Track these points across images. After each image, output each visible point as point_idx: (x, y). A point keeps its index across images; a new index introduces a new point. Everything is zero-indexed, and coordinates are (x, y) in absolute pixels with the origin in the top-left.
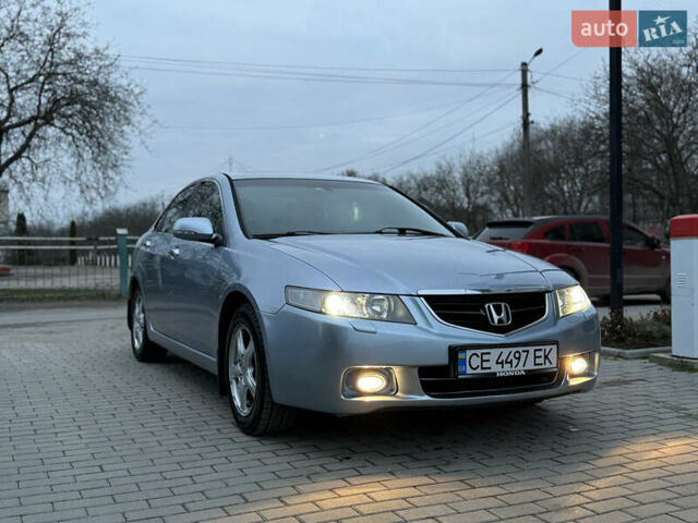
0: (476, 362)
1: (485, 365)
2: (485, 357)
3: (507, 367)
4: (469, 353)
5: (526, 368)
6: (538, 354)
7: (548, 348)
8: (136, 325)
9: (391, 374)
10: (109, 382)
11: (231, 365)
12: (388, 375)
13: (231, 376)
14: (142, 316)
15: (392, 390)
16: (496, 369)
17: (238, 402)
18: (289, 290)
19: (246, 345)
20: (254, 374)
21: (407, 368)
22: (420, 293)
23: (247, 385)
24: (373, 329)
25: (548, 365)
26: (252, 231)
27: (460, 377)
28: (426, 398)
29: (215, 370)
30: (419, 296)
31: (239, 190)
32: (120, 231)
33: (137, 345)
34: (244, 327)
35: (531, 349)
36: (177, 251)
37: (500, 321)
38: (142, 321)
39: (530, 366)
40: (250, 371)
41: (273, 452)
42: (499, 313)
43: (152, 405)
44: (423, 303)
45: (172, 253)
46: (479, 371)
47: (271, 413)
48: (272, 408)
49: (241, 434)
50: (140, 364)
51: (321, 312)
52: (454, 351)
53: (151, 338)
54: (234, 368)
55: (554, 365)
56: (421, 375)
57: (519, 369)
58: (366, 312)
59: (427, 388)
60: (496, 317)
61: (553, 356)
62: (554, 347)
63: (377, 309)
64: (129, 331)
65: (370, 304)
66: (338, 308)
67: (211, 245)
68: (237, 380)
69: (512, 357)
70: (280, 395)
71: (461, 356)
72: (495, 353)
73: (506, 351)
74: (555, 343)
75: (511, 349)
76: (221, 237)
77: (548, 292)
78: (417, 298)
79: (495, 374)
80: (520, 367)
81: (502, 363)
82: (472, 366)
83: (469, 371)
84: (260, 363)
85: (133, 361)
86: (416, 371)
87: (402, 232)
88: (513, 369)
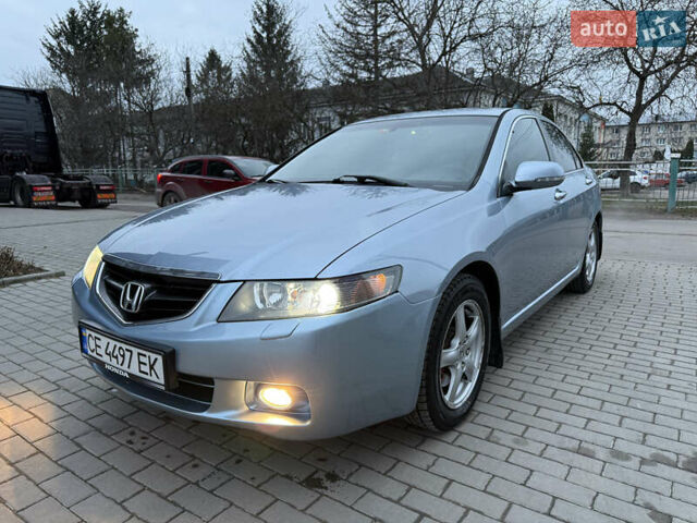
6: (143, 359)
7: (153, 356)
25: (154, 378)
35: (135, 351)
62: (160, 358)
72: (104, 341)
73: (113, 343)
80: (125, 367)
88: (119, 366)
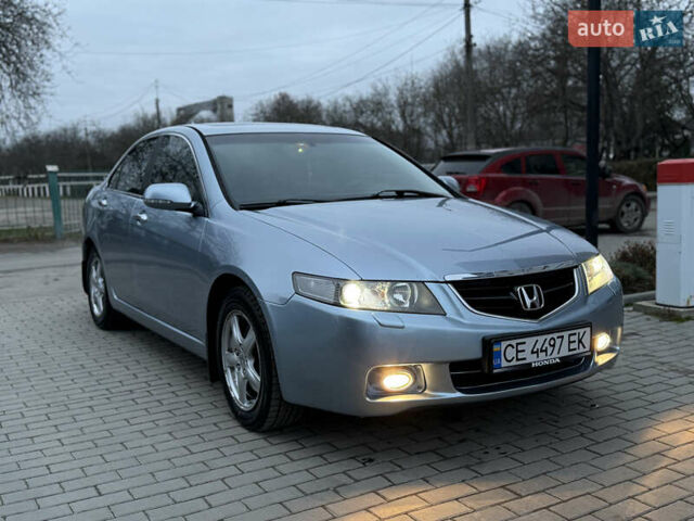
0: (511, 353)
1: (521, 356)
2: (520, 348)
3: (542, 355)
4: (504, 344)
5: (561, 355)
6: (572, 338)
7: (581, 331)
8: (94, 290)
9: (418, 370)
10: (74, 359)
11: (225, 352)
12: (415, 372)
13: (225, 365)
14: (100, 280)
15: (419, 387)
16: (531, 359)
17: (235, 393)
18: (298, 277)
19: (244, 333)
20: (256, 366)
21: (437, 364)
22: (448, 278)
23: (247, 377)
24: (401, 324)
25: (582, 350)
26: (238, 201)
27: (495, 371)
28: (458, 394)
29: (204, 355)
30: (446, 282)
31: (215, 148)
32: (51, 168)
33: (96, 311)
34: (240, 313)
35: (566, 334)
36: (144, 217)
37: (533, 305)
38: (102, 286)
39: (565, 352)
40: (250, 363)
41: (285, 454)
42: (531, 297)
43: (131, 391)
44: (451, 290)
45: (139, 219)
46: (514, 363)
47: (279, 411)
48: (280, 406)
49: (242, 430)
50: (102, 333)
51: (337, 304)
52: (489, 343)
53: (115, 306)
54: (229, 358)
55: (587, 349)
56: (451, 370)
57: (553, 357)
58: (388, 302)
59: (458, 383)
60: (528, 302)
61: (586, 341)
62: (588, 330)
63: (399, 297)
64: (87, 296)
65: (392, 292)
66: (357, 299)
67: (189, 214)
68: (232, 369)
69: (547, 345)
70: (292, 393)
71: (496, 348)
72: (530, 341)
73: (541, 339)
74: (589, 325)
75: (545, 337)
76: (201, 206)
77: (576, 267)
78: (444, 285)
79: (531, 364)
80: (555, 355)
81: (537, 352)
82: (508, 357)
83: (504, 364)
84: (264, 355)
85: (94, 329)
86: (447, 366)
87: (400, 195)
